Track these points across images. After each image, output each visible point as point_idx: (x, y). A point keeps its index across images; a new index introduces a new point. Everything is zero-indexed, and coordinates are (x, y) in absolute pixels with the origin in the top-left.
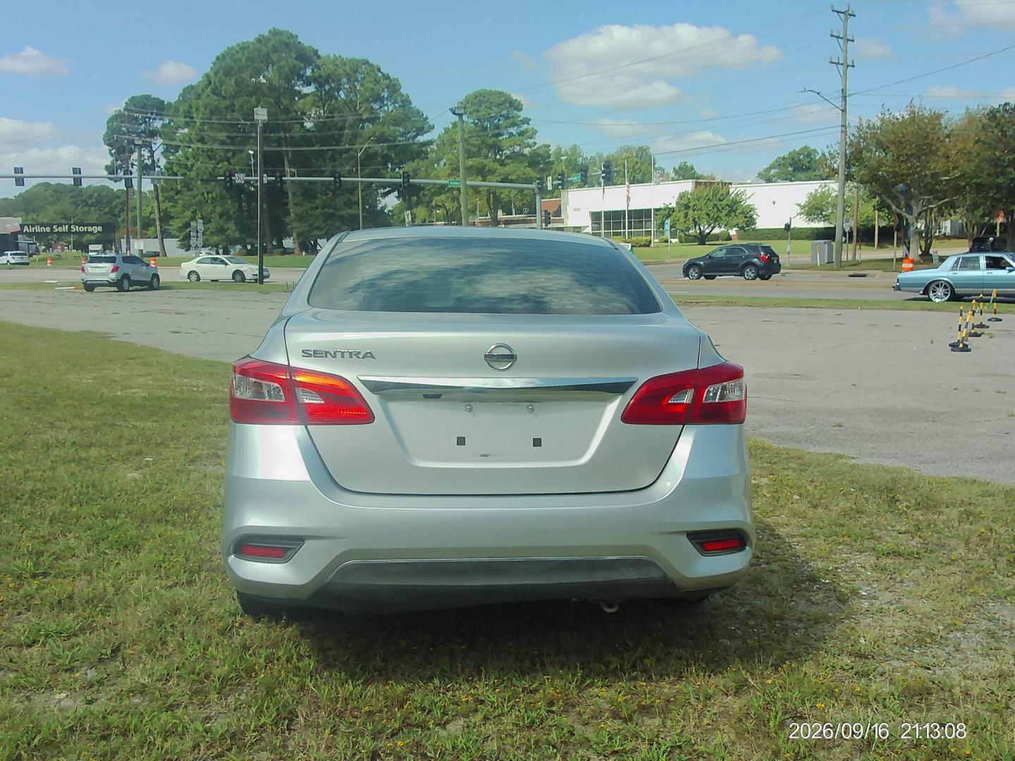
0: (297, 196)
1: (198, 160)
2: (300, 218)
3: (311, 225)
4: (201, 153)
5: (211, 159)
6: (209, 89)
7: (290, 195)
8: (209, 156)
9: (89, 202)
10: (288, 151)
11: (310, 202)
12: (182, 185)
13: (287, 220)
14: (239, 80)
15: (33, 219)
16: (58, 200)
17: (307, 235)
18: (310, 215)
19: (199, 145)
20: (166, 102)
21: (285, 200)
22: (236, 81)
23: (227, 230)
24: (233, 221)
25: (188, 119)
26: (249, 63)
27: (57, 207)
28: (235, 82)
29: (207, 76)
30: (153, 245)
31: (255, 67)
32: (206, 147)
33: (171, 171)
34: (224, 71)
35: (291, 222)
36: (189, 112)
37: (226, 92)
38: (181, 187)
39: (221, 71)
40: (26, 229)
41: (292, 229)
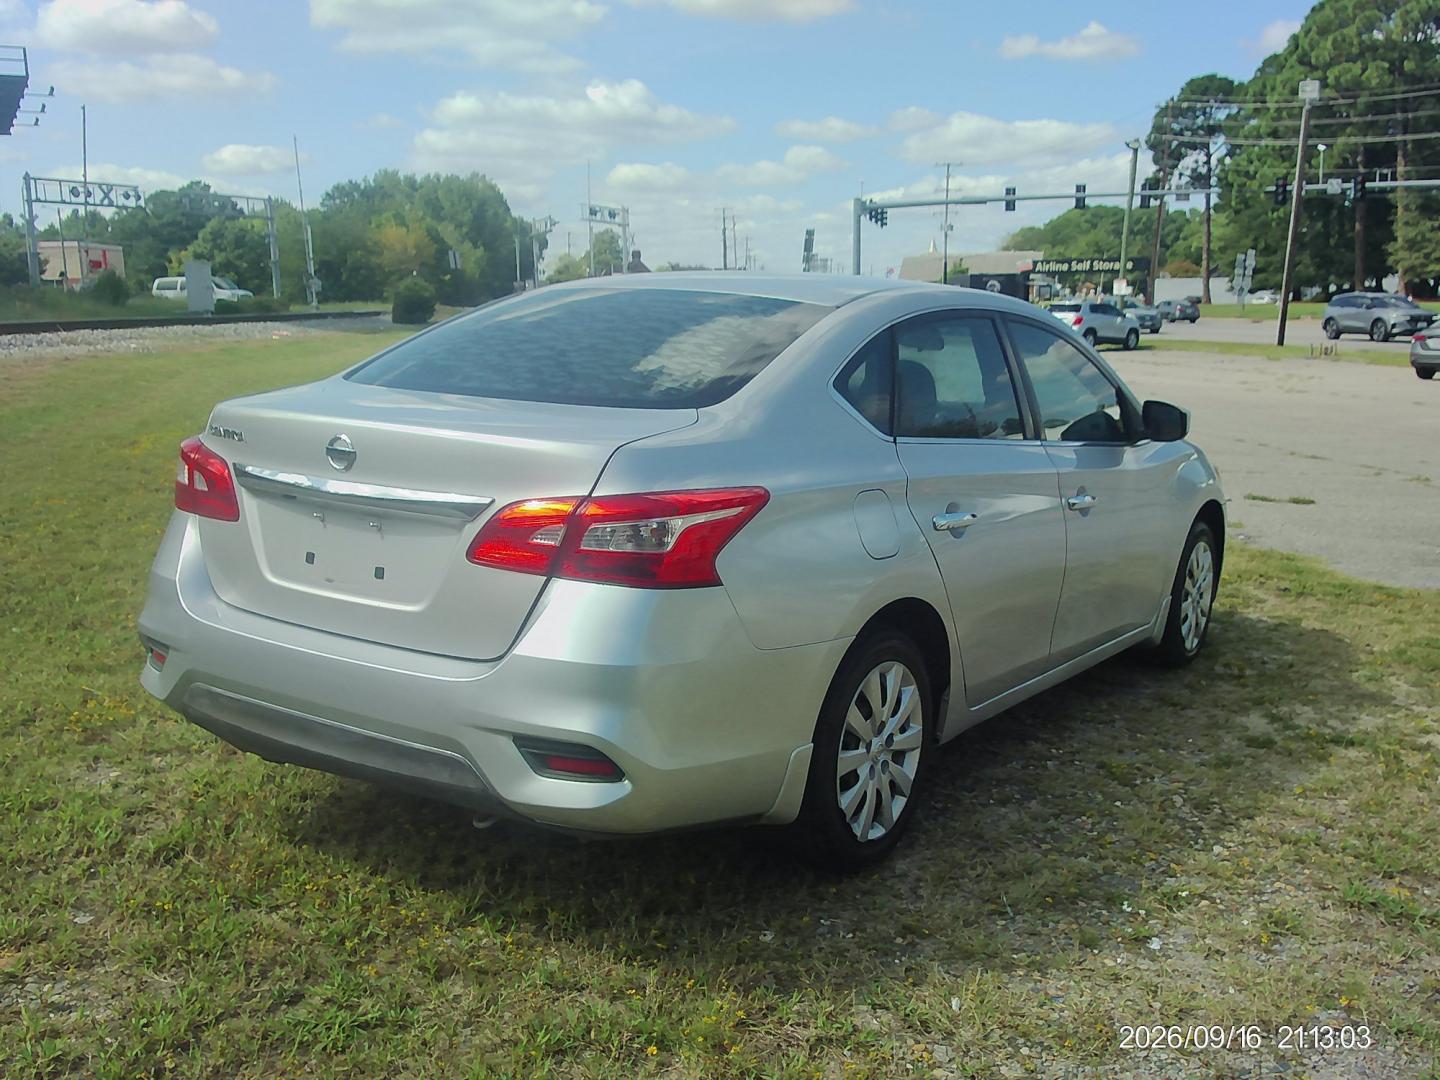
0: (1410, 210)
1: (1265, 163)
2: (1412, 245)
3: (1427, 256)
4: (1271, 153)
5: (1284, 160)
6: (1295, 57)
7: (1400, 210)
8: (1282, 156)
9: (1136, 229)
10: (1405, 141)
11: (1430, 219)
12: (1238, 200)
13: (1390, 248)
14: (1339, 39)
15: (1060, 253)
16: (1095, 226)
17: (1419, 270)
18: (1429, 240)
19: (1270, 142)
20: (1236, 83)
21: (1391, 218)
22: (1335, 41)
23: (1299, 264)
24: (1308, 252)
25: (1259, 105)
26: (1357, 11)
27: (1091, 237)
28: (1333, 44)
29: (1295, 38)
30: (1194, 287)
31: (1365, 17)
32: (1279, 143)
33: (1224, 182)
34: (1318, 27)
35: (1396, 251)
36: (1262, 95)
37: (1317, 58)
38: (1236, 204)
39: (1314, 28)
40: (1039, 267)
41: (1397, 262)
